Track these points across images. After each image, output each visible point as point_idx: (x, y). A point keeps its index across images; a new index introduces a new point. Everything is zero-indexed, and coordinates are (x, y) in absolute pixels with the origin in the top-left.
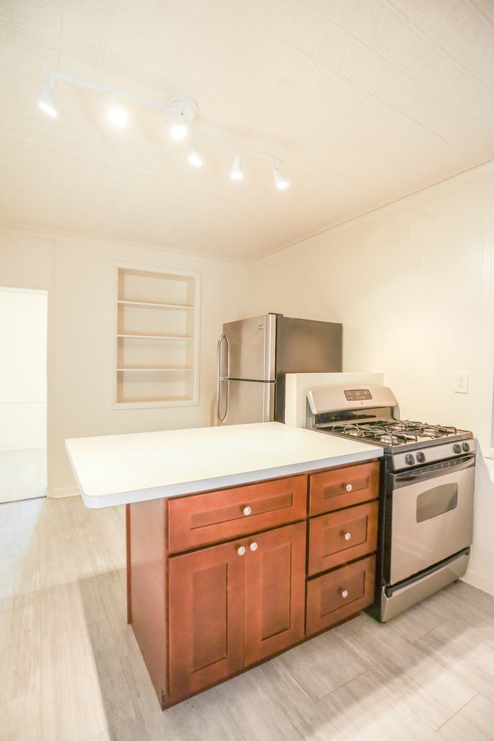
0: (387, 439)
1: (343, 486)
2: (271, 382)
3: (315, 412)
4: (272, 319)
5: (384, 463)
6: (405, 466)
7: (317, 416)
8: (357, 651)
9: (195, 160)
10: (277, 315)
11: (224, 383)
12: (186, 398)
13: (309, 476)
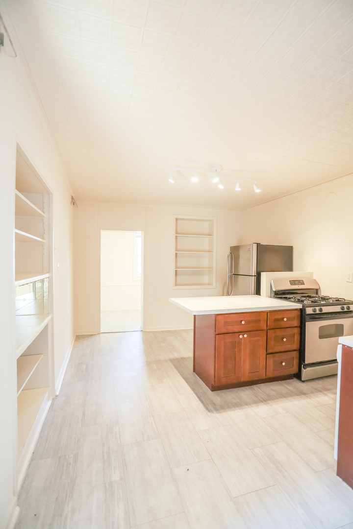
0: (305, 302)
1: (283, 319)
2: (255, 276)
3: (274, 290)
4: (255, 246)
5: (302, 311)
6: (312, 312)
7: (275, 292)
8: (288, 387)
9: (221, 187)
10: (257, 244)
11: (231, 277)
12: (209, 284)
13: (267, 313)
